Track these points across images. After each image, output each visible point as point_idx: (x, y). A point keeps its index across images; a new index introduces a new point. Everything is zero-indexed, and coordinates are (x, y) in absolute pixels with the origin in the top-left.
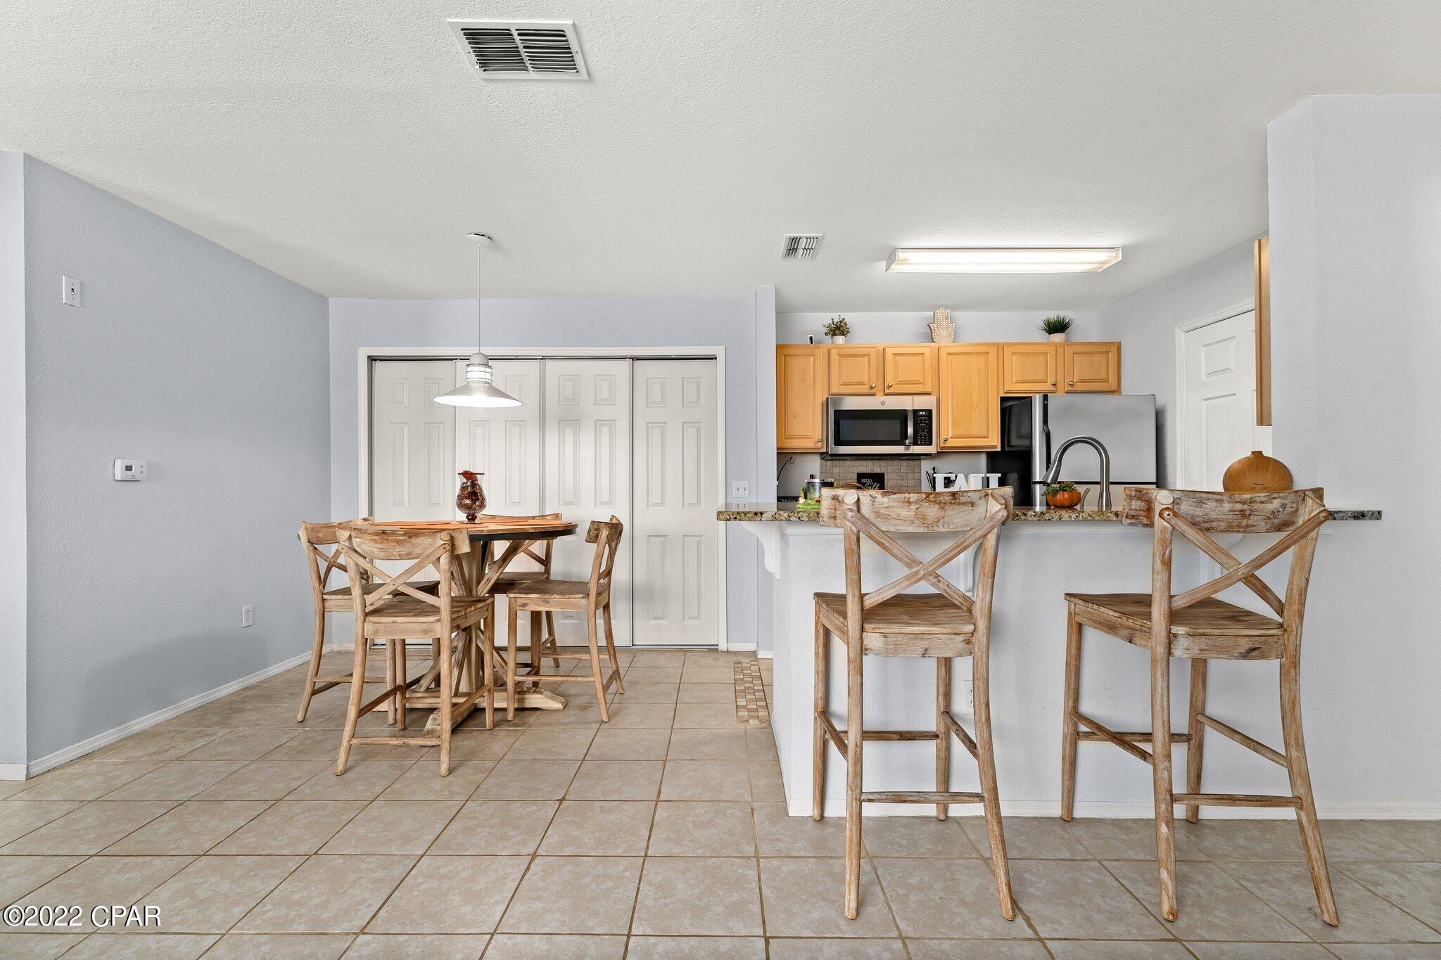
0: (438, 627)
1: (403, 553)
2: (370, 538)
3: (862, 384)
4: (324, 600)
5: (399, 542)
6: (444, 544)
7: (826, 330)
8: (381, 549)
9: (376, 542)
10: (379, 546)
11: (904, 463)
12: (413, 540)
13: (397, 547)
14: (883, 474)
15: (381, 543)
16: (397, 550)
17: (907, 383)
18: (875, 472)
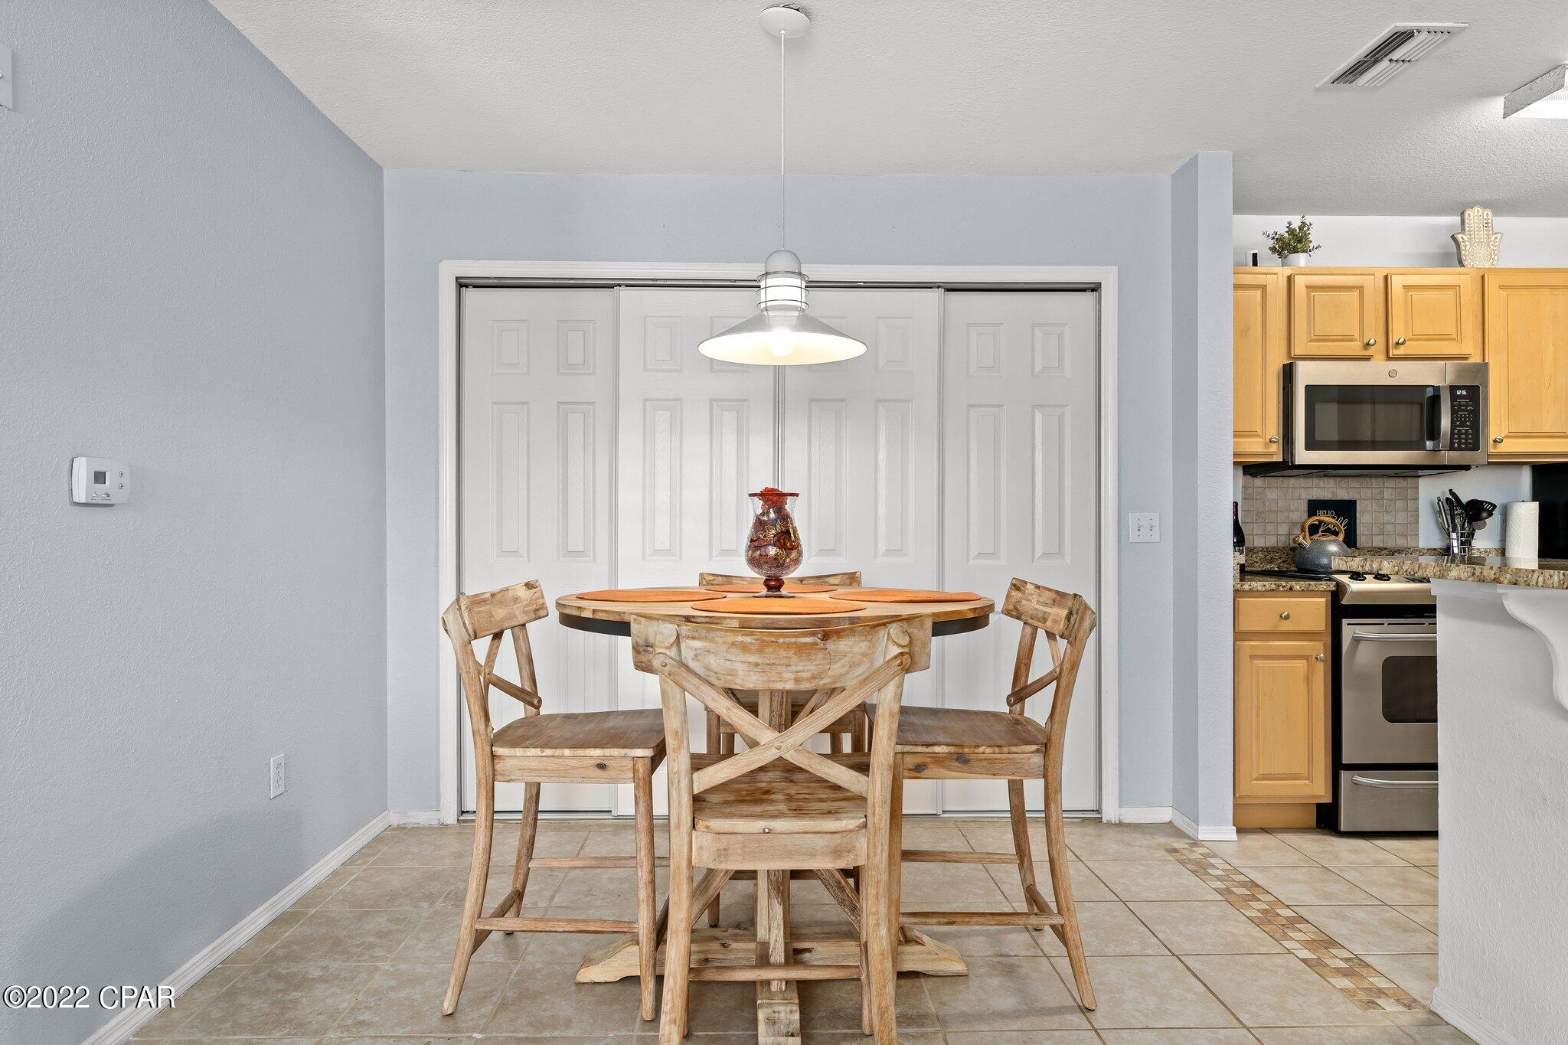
0: (862, 843)
1: (804, 675)
2: (731, 638)
3: (1349, 339)
4: (493, 756)
5: (800, 649)
6: (902, 654)
7: (1271, 243)
8: (757, 665)
9: (745, 648)
10: (753, 659)
11: (1390, 483)
12: (831, 645)
13: (795, 659)
14: (1354, 502)
15: (760, 651)
16: (794, 668)
17: (1429, 338)
18: (1339, 498)
